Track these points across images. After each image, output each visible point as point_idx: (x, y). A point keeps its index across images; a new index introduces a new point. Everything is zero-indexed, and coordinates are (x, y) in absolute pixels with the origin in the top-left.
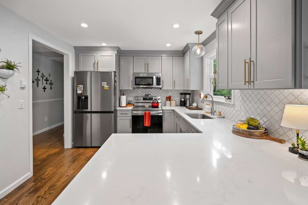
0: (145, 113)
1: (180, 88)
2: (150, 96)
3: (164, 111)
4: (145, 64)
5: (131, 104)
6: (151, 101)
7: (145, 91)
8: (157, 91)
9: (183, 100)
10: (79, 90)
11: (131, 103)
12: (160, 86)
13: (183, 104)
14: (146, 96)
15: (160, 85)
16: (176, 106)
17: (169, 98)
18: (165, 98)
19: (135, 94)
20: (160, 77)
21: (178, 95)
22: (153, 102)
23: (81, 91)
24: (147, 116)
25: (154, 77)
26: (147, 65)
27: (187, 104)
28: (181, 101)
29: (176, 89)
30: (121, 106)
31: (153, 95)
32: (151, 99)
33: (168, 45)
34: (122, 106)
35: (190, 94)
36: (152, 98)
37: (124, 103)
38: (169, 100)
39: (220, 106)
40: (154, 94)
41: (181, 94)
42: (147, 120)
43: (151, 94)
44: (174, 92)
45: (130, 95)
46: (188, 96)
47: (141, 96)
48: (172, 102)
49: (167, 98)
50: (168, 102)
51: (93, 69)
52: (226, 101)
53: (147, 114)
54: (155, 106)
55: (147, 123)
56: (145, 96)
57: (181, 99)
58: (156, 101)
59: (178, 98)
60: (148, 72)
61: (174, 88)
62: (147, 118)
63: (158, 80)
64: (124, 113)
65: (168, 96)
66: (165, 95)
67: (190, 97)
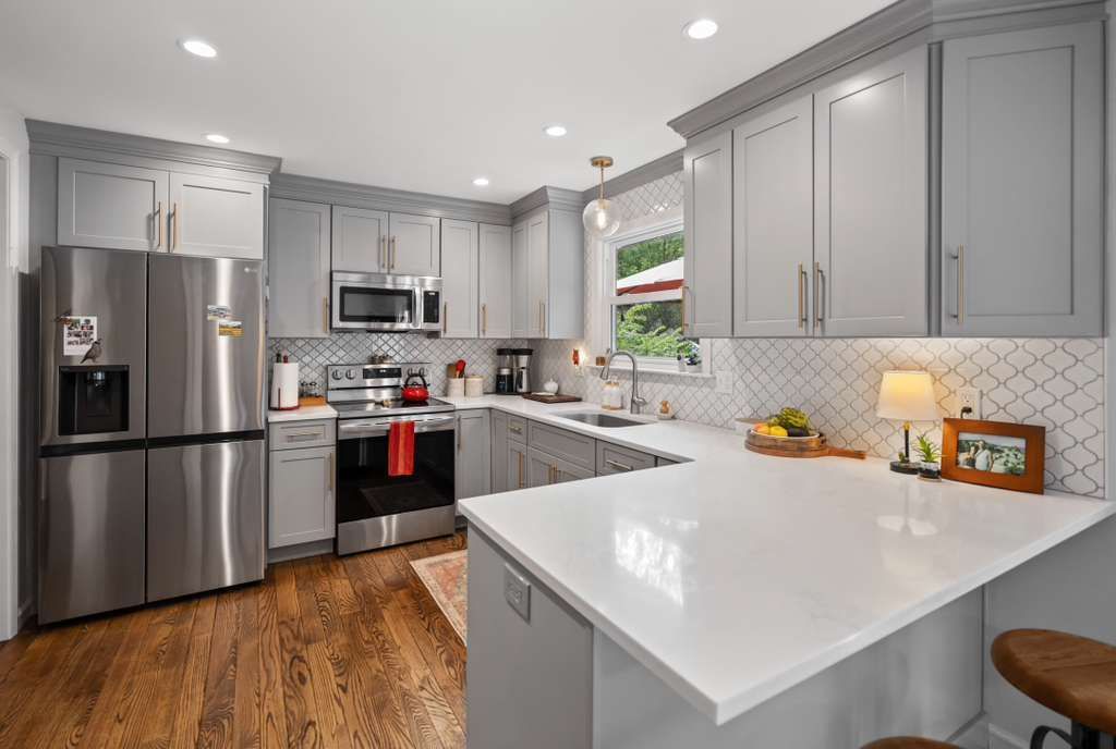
0: (395, 427)
1: (500, 332)
3: (456, 414)
4: (381, 240)
5: (311, 395)
6: (399, 382)
8: (415, 343)
9: (505, 372)
10: (73, 339)
12: (437, 326)
13: (505, 385)
14: (373, 363)
15: (437, 322)
16: (486, 393)
17: (458, 369)
18: (443, 367)
19: (328, 354)
20: (438, 293)
21: (485, 357)
22: (406, 386)
23: (86, 348)
24: (402, 435)
25: (417, 292)
26: (386, 243)
27: (521, 387)
28: (499, 378)
29: (487, 336)
30: (275, 404)
31: (399, 359)
32: (396, 371)
33: (481, 182)
34: (284, 404)
35: (529, 352)
36: (400, 369)
37: (290, 397)
38: (458, 373)
39: (658, 386)
41: (501, 352)
42: (401, 450)
43: (391, 353)
44: (475, 347)
46: (524, 360)
47: (355, 362)
48: (469, 380)
50: (457, 383)
51: (146, 241)
52: (684, 371)
53: (402, 430)
54: (416, 397)
55: (401, 465)
56: (368, 361)
57: (499, 369)
58: (419, 380)
59: (485, 366)
61: (484, 331)
62: (401, 442)
63: (432, 301)
64: (301, 434)
65: (454, 359)
66: (443, 357)
67: (529, 362)
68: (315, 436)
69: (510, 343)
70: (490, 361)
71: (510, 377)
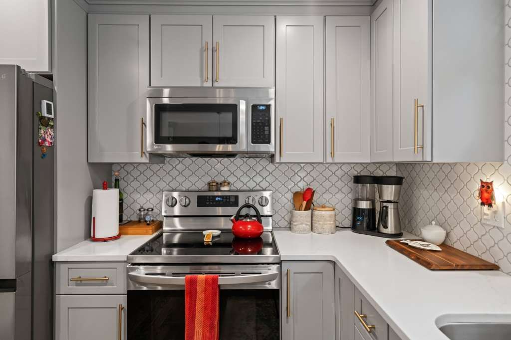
0: (192, 283)
2: (226, 188)
3: (285, 267)
4: (203, 50)
6: (232, 211)
7: (207, 167)
9: (364, 205)
11: (148, 219)
12: (271, 148)
14: (210, 191)
15: (269, 142)
16: (338, 228)
17: (306, 199)
18: (290, 196)
19: (168, 179)
20: (268, 107)
21: (340, 184)
22: (238, 216)
24: (200, 296)
25: (242, 106)
26: (210, 52)
27: (386, 227)
28: (356, 212)
31: (239, 185)
32: (232, 200)
35: (397, 181)
36: (237, 197)
37: (107, 224)
38: (305, 203)
40: (245, 179)
41: (358, 180)
42: (199, 317)
43: (231, 179)
44: (328, 173)
45: (149, 184)
46: (389, 192)
47: (193, 188)
48: (316, 213)
49: (296, 194)
50: (303, 216)
53: (200, 288)
56: (206, 188)
57: (356, 200)
58: (253, 212)
59: (340, 196)
60: (216, 85)
61: (332, 154)
62: (199, 305)
65: (302, 186)
66: (291, 185)
67: (398, 193)
68: (105, 281)
69: (372, 169)
70: (346, 189)
71: (372, 211)
